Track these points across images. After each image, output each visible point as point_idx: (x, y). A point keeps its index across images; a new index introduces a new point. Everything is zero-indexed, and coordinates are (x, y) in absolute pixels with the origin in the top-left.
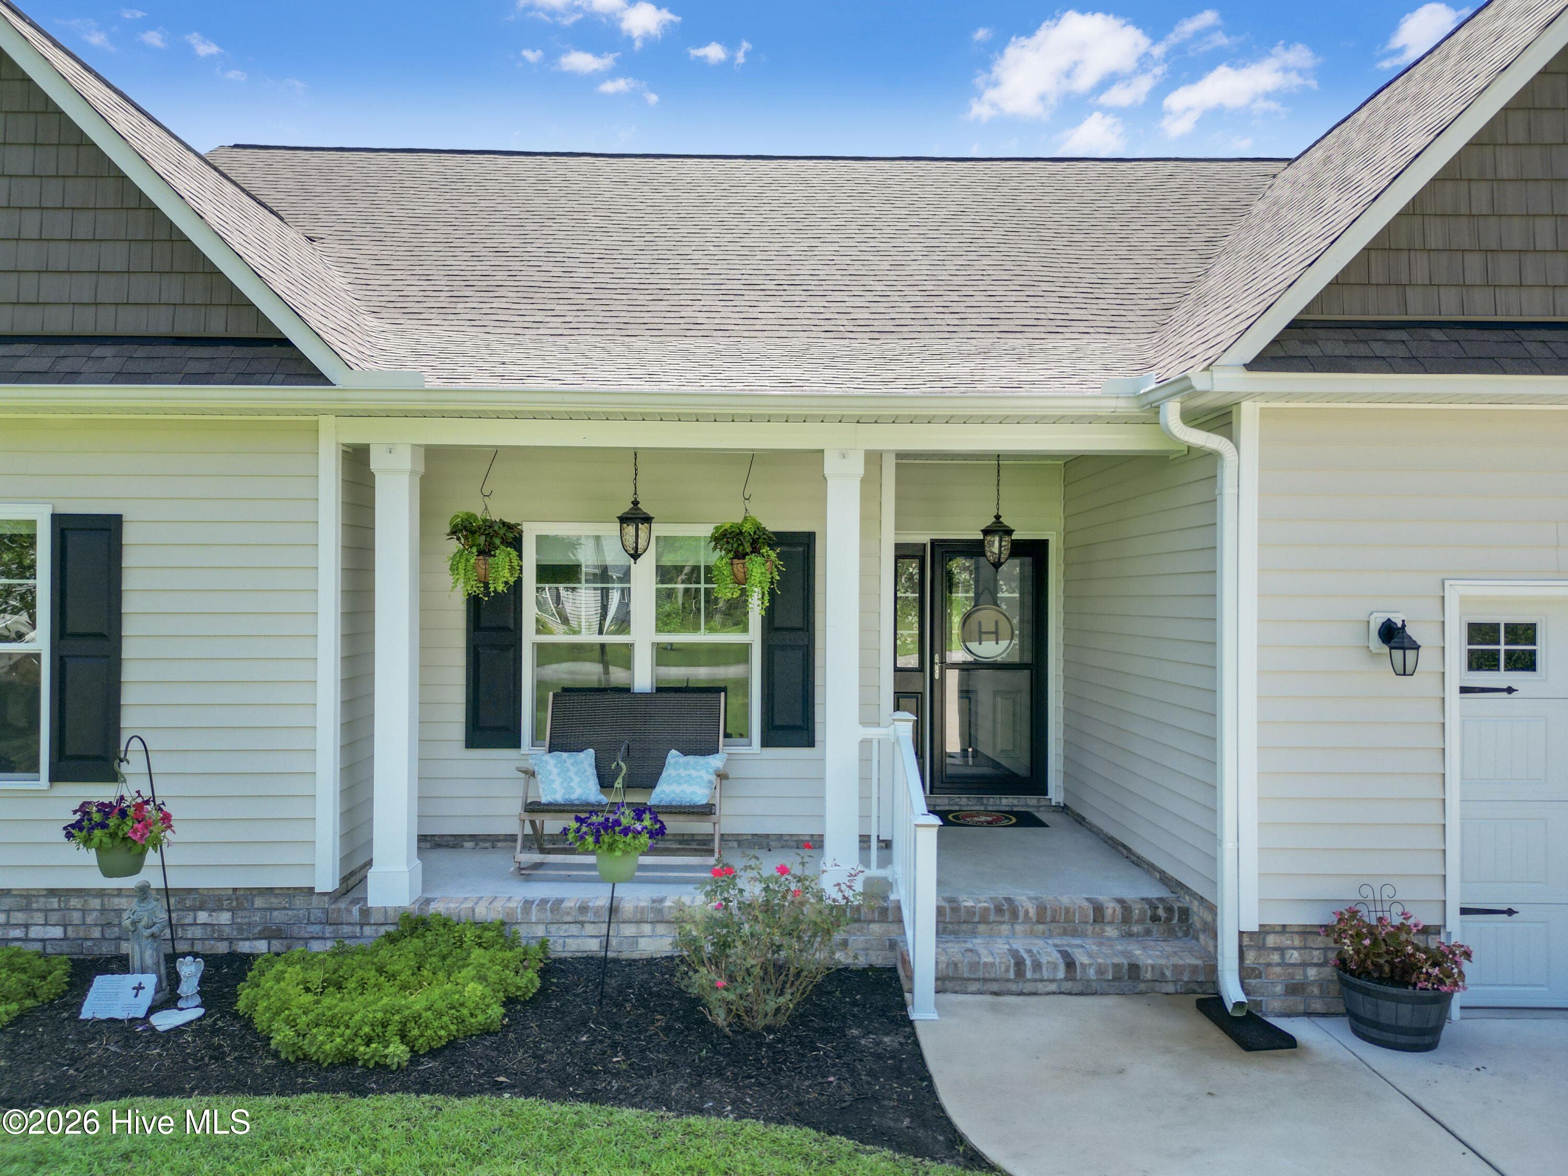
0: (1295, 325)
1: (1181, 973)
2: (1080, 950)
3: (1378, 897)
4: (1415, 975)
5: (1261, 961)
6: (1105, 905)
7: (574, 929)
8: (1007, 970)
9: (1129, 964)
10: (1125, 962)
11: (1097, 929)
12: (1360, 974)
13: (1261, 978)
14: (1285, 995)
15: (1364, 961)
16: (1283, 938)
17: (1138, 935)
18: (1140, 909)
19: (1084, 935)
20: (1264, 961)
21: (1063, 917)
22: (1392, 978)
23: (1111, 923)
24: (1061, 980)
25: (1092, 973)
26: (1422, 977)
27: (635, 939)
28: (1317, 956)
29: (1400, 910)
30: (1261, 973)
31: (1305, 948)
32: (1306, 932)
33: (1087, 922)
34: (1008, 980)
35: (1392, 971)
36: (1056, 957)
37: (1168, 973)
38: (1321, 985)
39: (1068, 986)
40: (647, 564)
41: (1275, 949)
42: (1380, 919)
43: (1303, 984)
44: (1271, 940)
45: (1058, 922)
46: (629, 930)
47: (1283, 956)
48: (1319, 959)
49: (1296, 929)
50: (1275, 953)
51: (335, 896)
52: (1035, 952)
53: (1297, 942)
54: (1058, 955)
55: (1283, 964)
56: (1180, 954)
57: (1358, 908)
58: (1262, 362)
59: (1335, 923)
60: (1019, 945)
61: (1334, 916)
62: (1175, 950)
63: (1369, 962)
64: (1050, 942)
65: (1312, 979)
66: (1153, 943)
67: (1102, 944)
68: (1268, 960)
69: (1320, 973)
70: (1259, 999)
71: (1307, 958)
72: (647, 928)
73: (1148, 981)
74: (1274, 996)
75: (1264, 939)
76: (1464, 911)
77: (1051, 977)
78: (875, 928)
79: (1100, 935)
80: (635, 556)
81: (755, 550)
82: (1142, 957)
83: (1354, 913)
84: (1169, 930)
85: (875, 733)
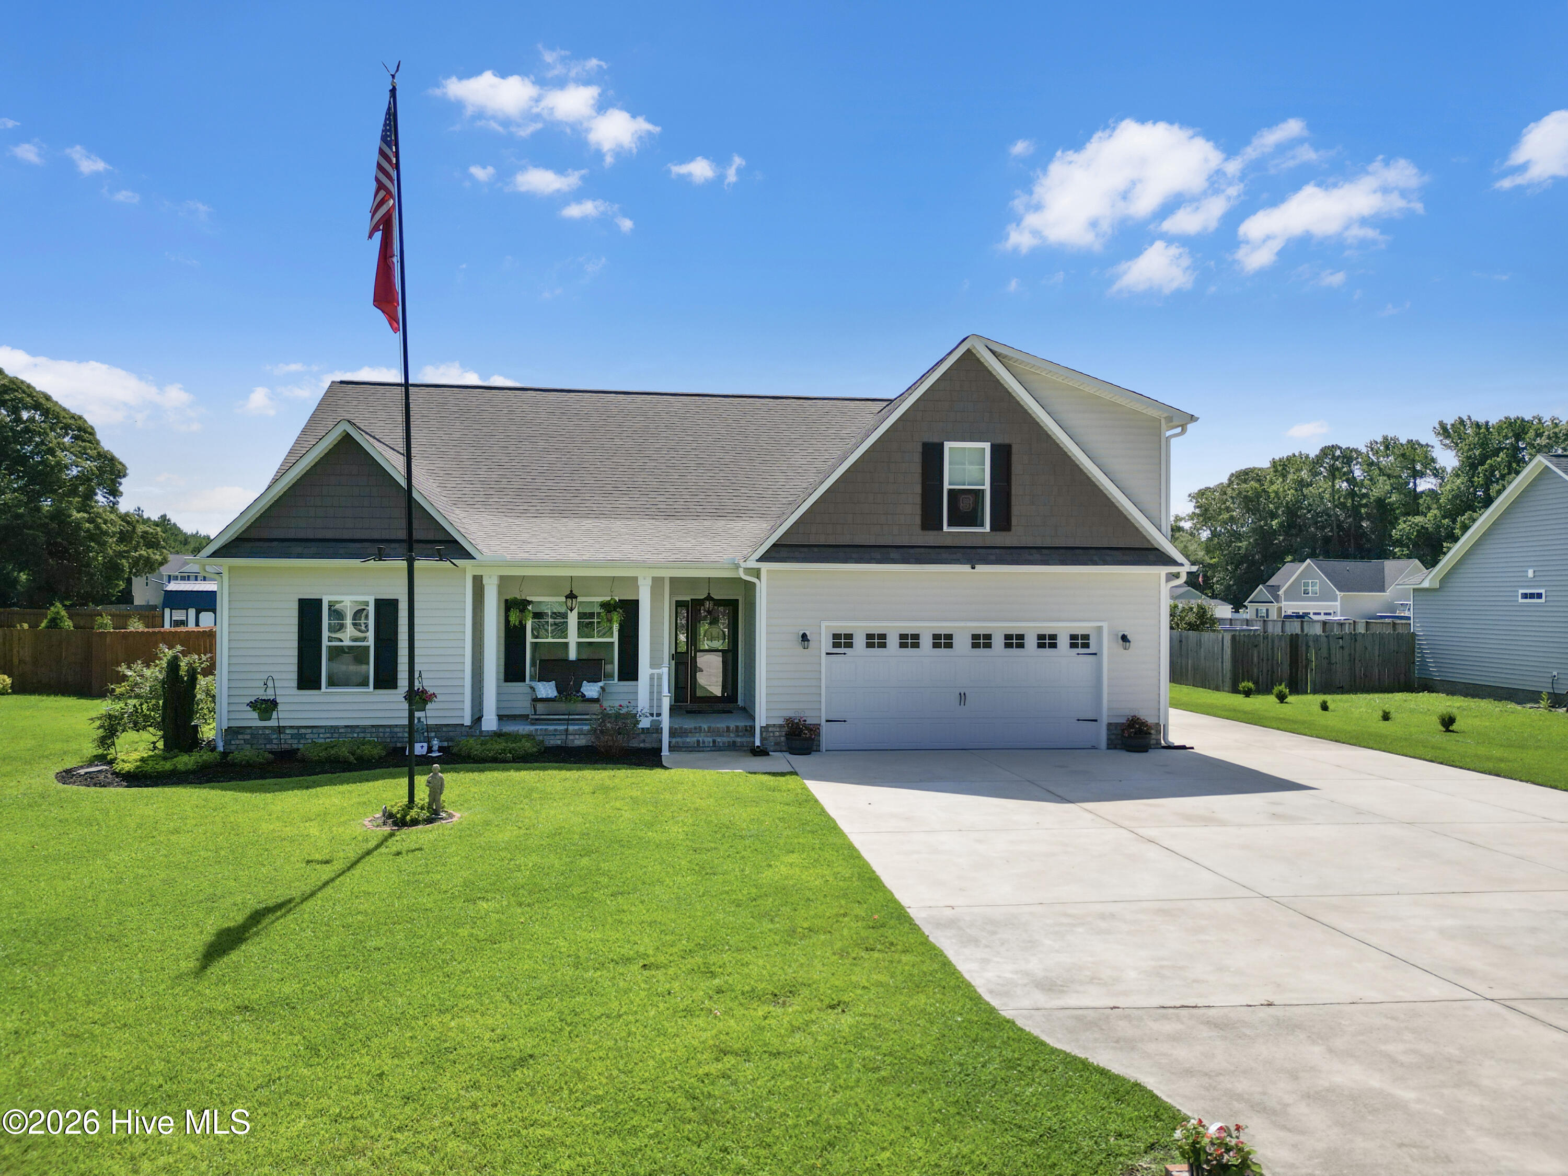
0: (774, 545)
1: (749, 744)
2: (719, 740)
5: (766, 734)
6: (731, 727)
7: (552, 737)
8: (694, 745)
9: (733, 742)
12: (792, 737)
13: (767, 739)
14: (774, 745)
16: (773, 727)
18: (742, 728)
19: (723, 736)
21: (717, 731)
23: (732, 732)
24: (711, 747)
25: (721, 745)
27: (573, 740)
28: (782, 731)
30: (765, 737)
32: (781, 726)
33: (724, 732)
34: (694, 748)
37: (745, 743)
38: (781, 739)
39: (713, 749)
40: (575, 612)
43: (779, 742)
44: (770, 729)
45: (715, 732)
46: (571, 737)
47: (772, 732)
49: (778, 725)
51: (470, 727)
52: (705, 741)
53: (776, 728)
54: (712, 741)
55: (773, 736)
58: (761, 559)
60: (701, 739)
62: (747, 736)
63: (794, 733)
64: (711, 738)
65: (778, 737)
66: (741, 735)
68: (768, 734)
70: (764, 744)
71: (779, 732)
72: (577, 737)
73: (737, 746)
74: (771, 746)
75: (768, 729)
76: (827, 721)
77: (708, 747)
78: (655, 735)
80: (571, 610)
81: (615, 610)
82: (736, 740)
85: (656, 671)
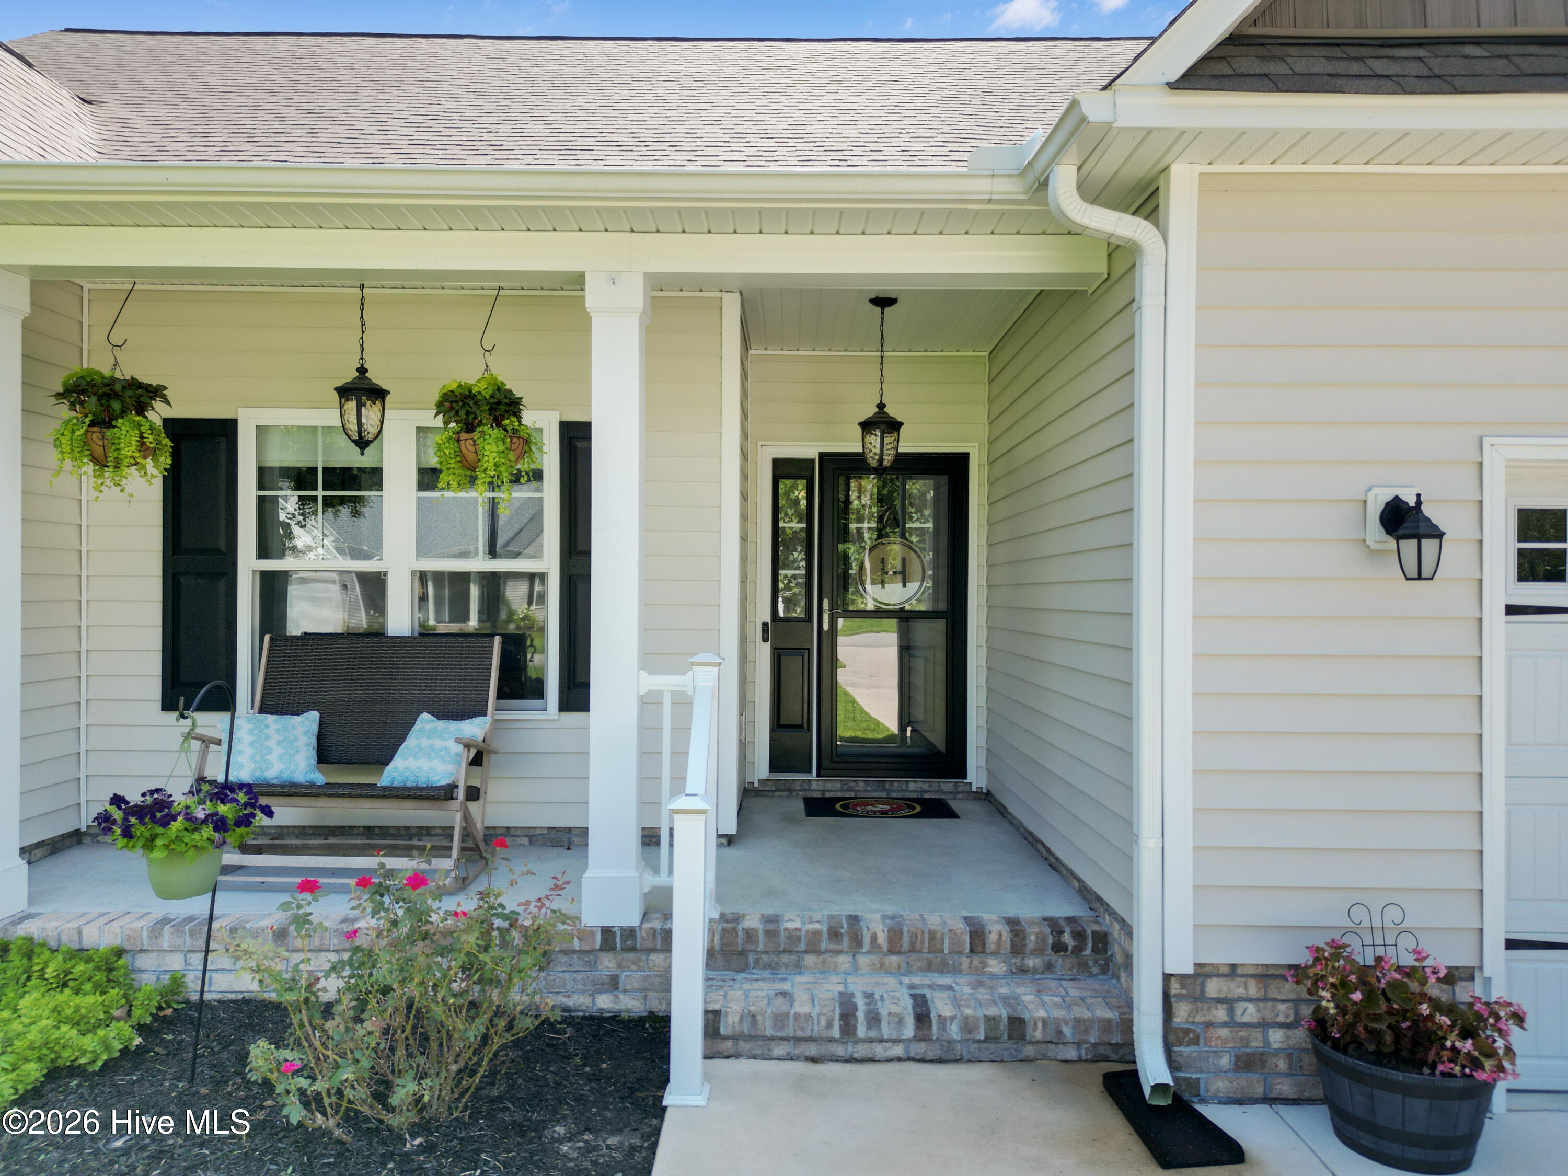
1: (1087, 1031)
2: (945, 994)
3: (1377, 923)
4: (1432, 1053)
5: (1199, 1019)
6: (990, 927)
8: (830, 1025)
9: (1009, 1018)
10: (1005, 1015)
11: (976, 962)
12: (1346, 1046)
13: (1198, 1044)
14: (1235, 1071)
15: (1352, 1025)
16: (1232, 985)
17: (1034, 971)
18: (1037, 934)
19: (956, 970)
20: (1202, 1019)
21: (926, 944)
22: (1396, 1052)
23: (995, 954)
24: (910, 1040)
25: (954, 1031)
26: (1445, 1054)
28: (1283, 1012)
29: (1412, 946)
30: (1198, 1037)
31: (1266, 999)
32: (1266, 975)
33: (960, 953)
34: (831, 1040)
35: (1397, 1041)
36: (906, 1006)
37: (1067, 1031)
38: (1290, 1057)
39: (919, 1048)
41: (1219, 1001)
42: (1379, 959)
43: (1262, 1054)
44: (1213, 988)
45: (920, 952)
47: (1231, 1011)
48: (1287, 1016)
49: (1252, 971)
50: (1219, 1006)
52: (877, 997)
53: (1253, 989)
54: (909, 1002)
55: (1228, 1024)
56: (1089, 1001)
57: (1345, 940)
59: (1310, 963)
60: (858, 987)
61: (1307, 951)
62: (1084, 994)
63: (1360, 1028)
64: (906, 980)
65: (1276, 1046)
66: (1053, 984)
67: (981, 984)
68: (1208, 1018)
69: (1288, 1038)
70: (1194, 1076)
71: (1269, 1015)
73: (1038, 1042)
74: (1218, 1071)
75: (1203, 986)
76: (1512, 945)
77: (894, 1036)
79: (980, 970)
82: (1030, 1006)
83: (1338, 948)
84: (1079, 964)
85: (666, 682)
